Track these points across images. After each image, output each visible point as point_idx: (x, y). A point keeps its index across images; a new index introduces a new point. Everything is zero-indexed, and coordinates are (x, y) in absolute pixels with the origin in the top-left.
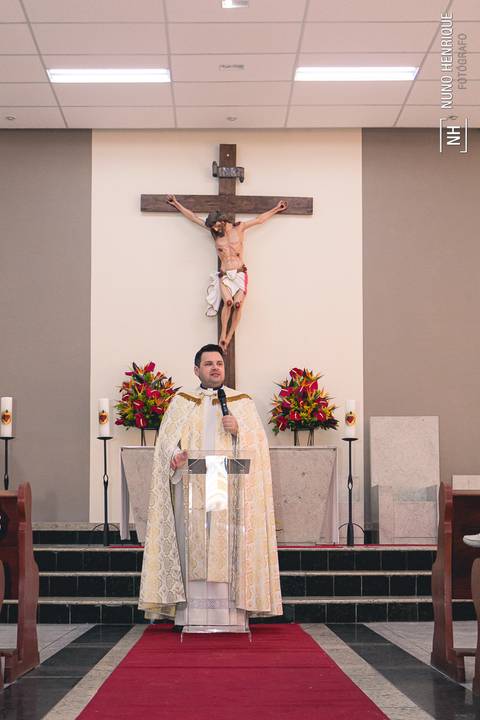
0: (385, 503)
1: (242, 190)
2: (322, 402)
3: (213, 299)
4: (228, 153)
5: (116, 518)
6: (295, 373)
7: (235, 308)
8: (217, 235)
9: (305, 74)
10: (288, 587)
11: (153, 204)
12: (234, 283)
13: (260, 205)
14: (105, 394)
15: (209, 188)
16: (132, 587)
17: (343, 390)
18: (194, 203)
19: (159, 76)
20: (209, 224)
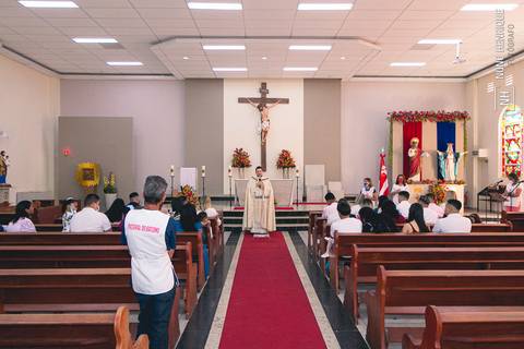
0: (308, 190)
1: (268, 96)
2: (291, 160)
3: (260, 129)
4: (264, 85)
5: (233, 193)
6: (284, 151)
7: (266, 132)
8: (261, 110)
9: (286, 69)
10: (278, 222)
11: (241, 100)
12: (266, 124)
13: (274, 101)
14: (228, 156)
15: (259, 96)
16: (241, 222)
17: (298, 157)
18: (254, 100)
19: (245, 69)
20: (258, 107)
